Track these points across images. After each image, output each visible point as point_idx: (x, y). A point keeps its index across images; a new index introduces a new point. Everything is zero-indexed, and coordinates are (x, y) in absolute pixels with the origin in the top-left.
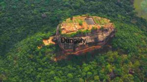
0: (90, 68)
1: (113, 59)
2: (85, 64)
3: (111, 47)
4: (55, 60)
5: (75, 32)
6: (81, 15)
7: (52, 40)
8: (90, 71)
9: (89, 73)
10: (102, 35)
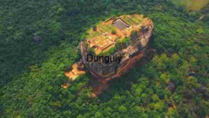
0: (143, 89)
1: (163, 65)
2: (134, 86)
3: (155, 50)
4: (94, 95)
5: (113, 46)
6: (104, 20)
7: (79, 69)
8: (143, 92)
9: (143, 95)
10: (144, 37)
